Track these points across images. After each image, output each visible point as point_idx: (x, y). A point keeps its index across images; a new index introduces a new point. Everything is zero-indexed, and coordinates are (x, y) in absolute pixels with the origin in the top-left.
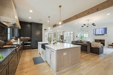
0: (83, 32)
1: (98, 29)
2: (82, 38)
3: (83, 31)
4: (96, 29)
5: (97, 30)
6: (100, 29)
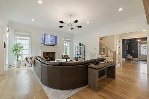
4: (45, 35)
5: (47, 37)
6: (51, 36)
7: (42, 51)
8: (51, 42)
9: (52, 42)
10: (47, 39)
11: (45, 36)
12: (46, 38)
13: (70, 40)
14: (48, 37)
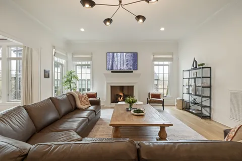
0: (74, 59)
1: (119, 54)
2: (69, 81)
3: (73, 54)
4: (114, 53)
5: (117, 56)
6: (124, 54)
7: (107, 84)
8: (125, 66)
9: (127, 65)
10: (117, 61)
11: (113, 57)
12: (116, 59)
13: (170, 56)
14: (119, 57)
